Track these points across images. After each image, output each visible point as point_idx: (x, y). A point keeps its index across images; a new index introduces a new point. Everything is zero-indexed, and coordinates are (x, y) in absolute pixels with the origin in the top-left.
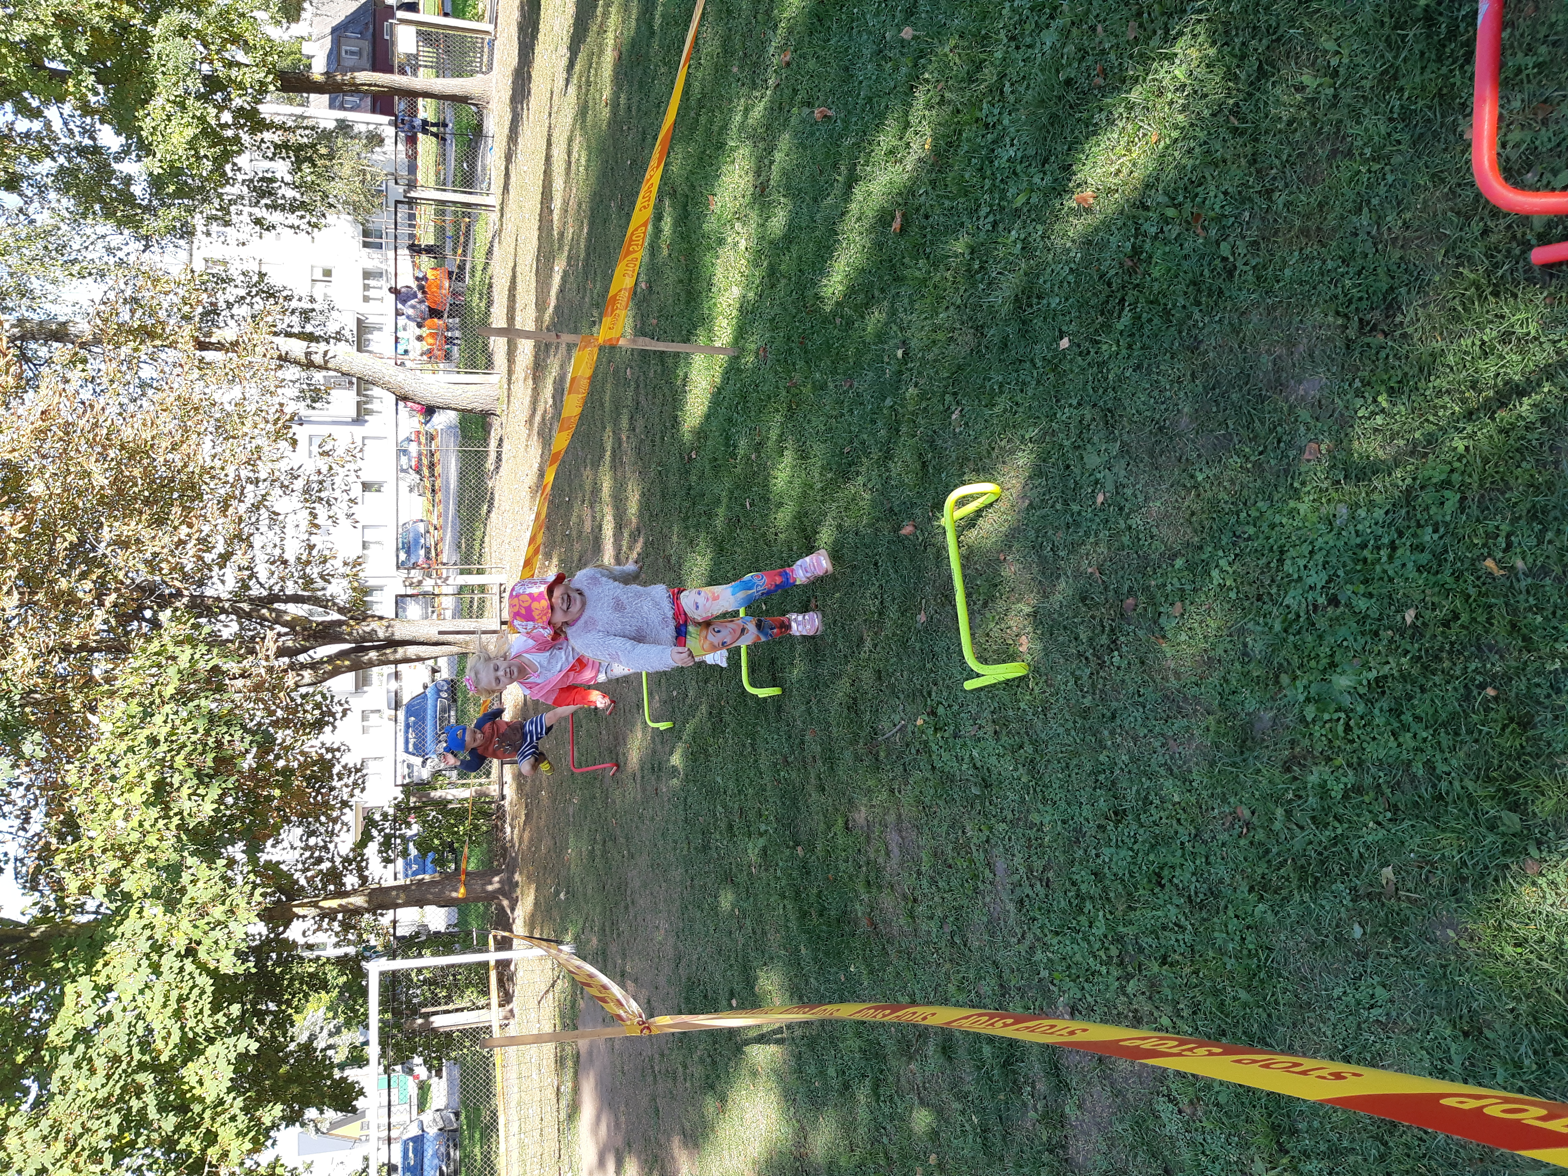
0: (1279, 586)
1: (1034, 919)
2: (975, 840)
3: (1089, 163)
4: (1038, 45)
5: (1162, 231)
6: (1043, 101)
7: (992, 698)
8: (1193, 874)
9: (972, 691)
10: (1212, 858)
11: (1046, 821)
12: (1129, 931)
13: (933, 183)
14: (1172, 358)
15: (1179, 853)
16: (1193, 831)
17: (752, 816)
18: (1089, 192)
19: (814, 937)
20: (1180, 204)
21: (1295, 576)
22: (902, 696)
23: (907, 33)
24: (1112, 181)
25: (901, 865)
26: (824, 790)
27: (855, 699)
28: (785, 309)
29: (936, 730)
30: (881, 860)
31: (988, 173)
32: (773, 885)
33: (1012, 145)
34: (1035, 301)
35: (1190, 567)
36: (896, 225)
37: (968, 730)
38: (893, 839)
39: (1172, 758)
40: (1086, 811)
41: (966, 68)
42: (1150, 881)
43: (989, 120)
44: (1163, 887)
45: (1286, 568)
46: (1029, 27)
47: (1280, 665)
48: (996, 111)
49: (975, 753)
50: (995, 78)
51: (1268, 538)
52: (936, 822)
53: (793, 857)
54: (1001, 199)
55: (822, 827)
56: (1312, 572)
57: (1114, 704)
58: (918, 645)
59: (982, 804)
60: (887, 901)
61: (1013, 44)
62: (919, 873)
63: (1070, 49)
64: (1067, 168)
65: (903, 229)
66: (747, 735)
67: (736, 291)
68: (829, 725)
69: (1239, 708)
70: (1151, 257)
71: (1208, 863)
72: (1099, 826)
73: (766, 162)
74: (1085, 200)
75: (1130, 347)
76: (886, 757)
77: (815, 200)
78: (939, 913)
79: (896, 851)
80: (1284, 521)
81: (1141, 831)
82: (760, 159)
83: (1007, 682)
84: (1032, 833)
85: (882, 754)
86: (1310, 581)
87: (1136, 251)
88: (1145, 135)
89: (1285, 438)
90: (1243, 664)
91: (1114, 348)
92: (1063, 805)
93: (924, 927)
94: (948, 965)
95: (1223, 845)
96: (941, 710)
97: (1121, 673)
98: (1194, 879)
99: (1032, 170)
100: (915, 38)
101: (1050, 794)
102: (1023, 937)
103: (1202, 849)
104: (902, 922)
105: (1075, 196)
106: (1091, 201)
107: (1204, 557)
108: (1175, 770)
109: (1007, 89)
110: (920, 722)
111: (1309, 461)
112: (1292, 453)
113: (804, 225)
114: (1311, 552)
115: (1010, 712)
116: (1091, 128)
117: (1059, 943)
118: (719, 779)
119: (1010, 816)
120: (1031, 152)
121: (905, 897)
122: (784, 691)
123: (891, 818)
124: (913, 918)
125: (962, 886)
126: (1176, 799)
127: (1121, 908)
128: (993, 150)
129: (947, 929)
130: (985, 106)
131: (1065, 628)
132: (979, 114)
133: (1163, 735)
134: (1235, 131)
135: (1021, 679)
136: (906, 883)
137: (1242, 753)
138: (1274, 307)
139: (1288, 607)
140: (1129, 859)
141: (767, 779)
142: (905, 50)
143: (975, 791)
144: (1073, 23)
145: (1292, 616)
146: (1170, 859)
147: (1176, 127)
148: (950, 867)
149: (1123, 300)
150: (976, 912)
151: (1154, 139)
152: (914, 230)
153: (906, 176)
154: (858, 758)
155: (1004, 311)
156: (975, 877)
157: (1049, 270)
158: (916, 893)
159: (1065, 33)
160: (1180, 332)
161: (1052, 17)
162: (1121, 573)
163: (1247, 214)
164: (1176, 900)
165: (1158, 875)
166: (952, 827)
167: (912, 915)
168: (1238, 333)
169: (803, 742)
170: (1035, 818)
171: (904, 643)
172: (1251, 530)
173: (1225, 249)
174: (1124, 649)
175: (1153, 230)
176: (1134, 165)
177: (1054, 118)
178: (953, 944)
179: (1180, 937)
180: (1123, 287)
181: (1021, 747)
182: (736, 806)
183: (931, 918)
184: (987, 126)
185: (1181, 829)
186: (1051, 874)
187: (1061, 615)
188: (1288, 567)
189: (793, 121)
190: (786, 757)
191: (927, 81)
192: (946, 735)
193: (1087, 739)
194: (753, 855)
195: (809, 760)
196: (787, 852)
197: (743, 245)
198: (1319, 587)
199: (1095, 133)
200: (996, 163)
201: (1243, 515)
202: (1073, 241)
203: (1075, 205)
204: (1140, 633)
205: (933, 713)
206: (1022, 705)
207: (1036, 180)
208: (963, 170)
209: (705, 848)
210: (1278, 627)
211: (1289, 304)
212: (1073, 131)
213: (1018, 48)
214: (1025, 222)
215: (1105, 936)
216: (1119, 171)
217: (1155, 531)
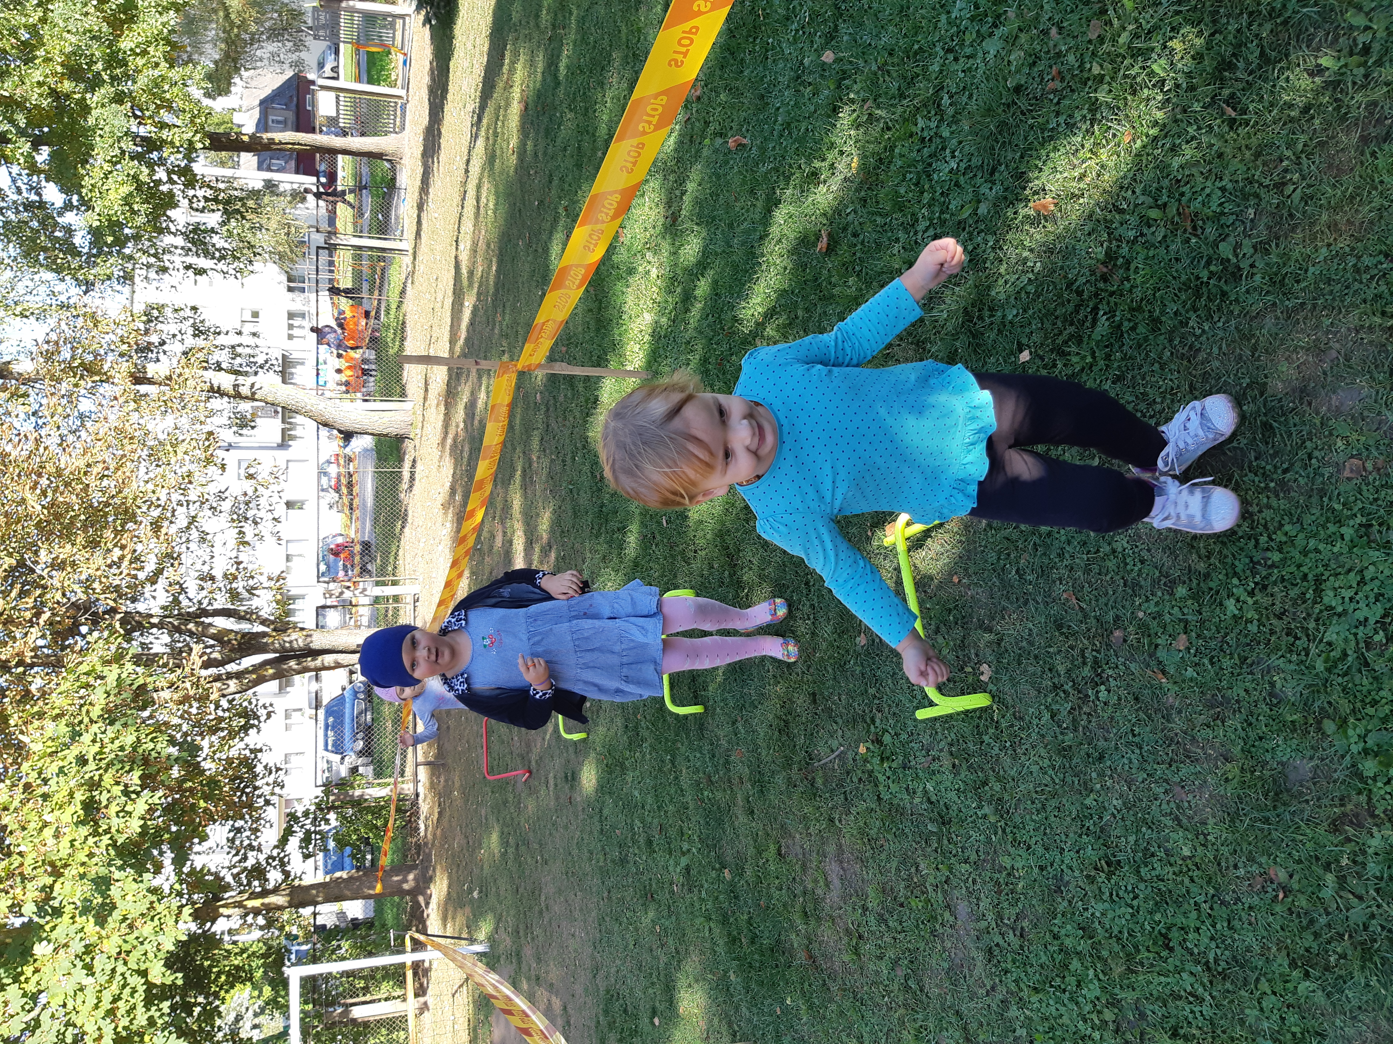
0: (1317, 620)
1: (1006, 972)
2: (931, 880)
3: (1046, 170)
4: (980, 54)
5: (1142, 235)
6: (989, 110)
7: (949, 729)
8: (1212, 938)
9: (924, 721)
10: (1236, 923)
11: (1019, 865)
12: (1128, 997)
13: (864, 201)
14: (1162, 368)
15: (1194, 915)
16: (1212, 891)
17: (673, 833)
18: (1049, 199)
19: (745, 966)
20: (1165, 205)
21: (1340, 609)
22: (840, 721)
23: (828, 56)
24: (1074, 186)
25: (845, 898)
26: (752, 812)
27: (786, 722)
28: (701, 332)
29: (882, 760)
30: (819, 892)
31: (926, 187)
32: (697, 905)
33: (953, 157)
34: (987, 313)
35: (1196, 596)
36: (823, 244)
37: (921, 761)
38: (833, 869)
39: (1178, 807)
40: (1068, 856)
41: (897, 85)
42: (1155, 943)
43: (925, 134)
44: (1171, 949)
45: (1326, 600)
46: (968, 38)
47: (1322, 709)
48: (933, 125)
49: (929, 787)
50: (931, 91)
51: (1299, 566)
52: (883, 856)
53: (719, 879)
54: (942, 212)
55: (751, 851)
56: (1362, 605)
57: (1102, 743)
58: (858, 669)
59: (939, 841)
60: (827, 934)
61: (951, 57)
62: (865, 908)
63: (1016, 56)
64: (1021, 178)
65: (831, 249)
66: (667, 752)
67: (648, 318)
68: (757, 747)
69: (1268, 756)
70: (1128, 263)
71: (1230, 928)
72: (1088, 877)
73: (678, 193)
74: (1045, 207)
75: (1108, 357)
76: (824, 784)
77: (731, 226)
78: (891, 954)
79: (836, 882)
80: (1322, 546)
81: (1142, 886)
82: (670, 191)
83: (966, 712)
84: (1002, 877)
85: (819, 782)
86: (1360, 615)
87: (1110, 256)
88: (1114, 135)
89: (1316, 453)
90: (1271, 707)
91: (1089, 360)
92: (1040, 850)
93: (871, 966)
94: (902, 1011)
95: (1250, 908)
96: (887, 739)
97: (1110, 710)
98: (1213, 945)
99: (979, 181)
100: (838, 60)
101: (1022, 835)
102: (993, 988)
103: (1224, 912)
104: (846, 958)
105: (1031, 204)
106: (1052, 207)
107: (1212, 584)
108: (1185, 821)
109: (946, 100)
110: (862, 750)
111: (1349, 479)
112: (1327, 472)
113: (719, 251)
114: (1362, 582)
115: (970, 745)
116: (1046, 134)
117: (1040, 1001)
118: (636, 793)
119: (973, 857)
120: (976, 161)
121: (848, 932)
122: (706, 709)
123: (831, 849)
124: (858, 955)
125: (917, 927)
126: (1186, 852)
127: (1118, 970)
128: (930, 165)
129: (900, 972)
130: (920, 119)
131: (1036, 657)
132: (914, 129)
133: (1166, 781)
134: (1232, 123)
135: (983, 710)
136: (851, 918)
137: (1275, 807)
138: (1296, 310)
139: (1330, 644)
140: (1128, 917)
141: (688, 798)
142: (827, 74)
143: (932, 827)
144: (1021, 30)
145: (1335, 654)
146: (1180, 920)
147: (1156, 123)
148: (902, 905)
149: (1095, 309)
150: (933, 955)
151: (1127, 139)
152: (843, 249)
153: (831, 197)
154: (791, 784)
155: (950, 327)
156: (933, 918)
157: (1001, 282)
158: (861, 930)
159: (1011, 41)
160: (1171, 341)
161: (995, 26)
162: (1103, 600)
163: (1251, 211)
164: (1190, 966)
165: (1165, 936)
166: (904, 862)
167: (856, 951)
168: (1249, 340)
169: (727, 762)
170: (1006, 861)
171: (842, 666)
172: (1276, 557)
173: (1225, 249)
174: (1112, 683)
175: (1132, 234)
176: (1102, 166)
177: (1002, 125)
178: (907, 988)
179: (1197, 1009)
180: (1096, 295)
181: (985, 783)
182: (656, 821)
183: (881, 958)
184: (923, 139)
185: (1194, 889)
186: (1025, 923)
187: (1031, 643)
188: (1329, 598)
189: (705, 152)
190: (710, 777)
191: (853, 101)
192: (894, 765)
193: (1069, 779)
194: (676, 875)
195: (736, 781)
196: (714, 874)
197: (654, 273)
198: (1372, 621)
199: (1051, 138)
200: (935, 176)
201: (1263, 539)
202: (1031, 250)
203: (1032, 212)
204: (1133, 666)
205: (878, 741)
206: (986, 738)
207: (984, 189)
208: (897, 186)
209: (623, 861)
210: (1320, 666)
211: (1314, 306)
212: (1026, 138)
213: (956, 59)
214: (970, 233)
215: (1098, 999)
216: (1082, 177)
217: (1145, 554)
